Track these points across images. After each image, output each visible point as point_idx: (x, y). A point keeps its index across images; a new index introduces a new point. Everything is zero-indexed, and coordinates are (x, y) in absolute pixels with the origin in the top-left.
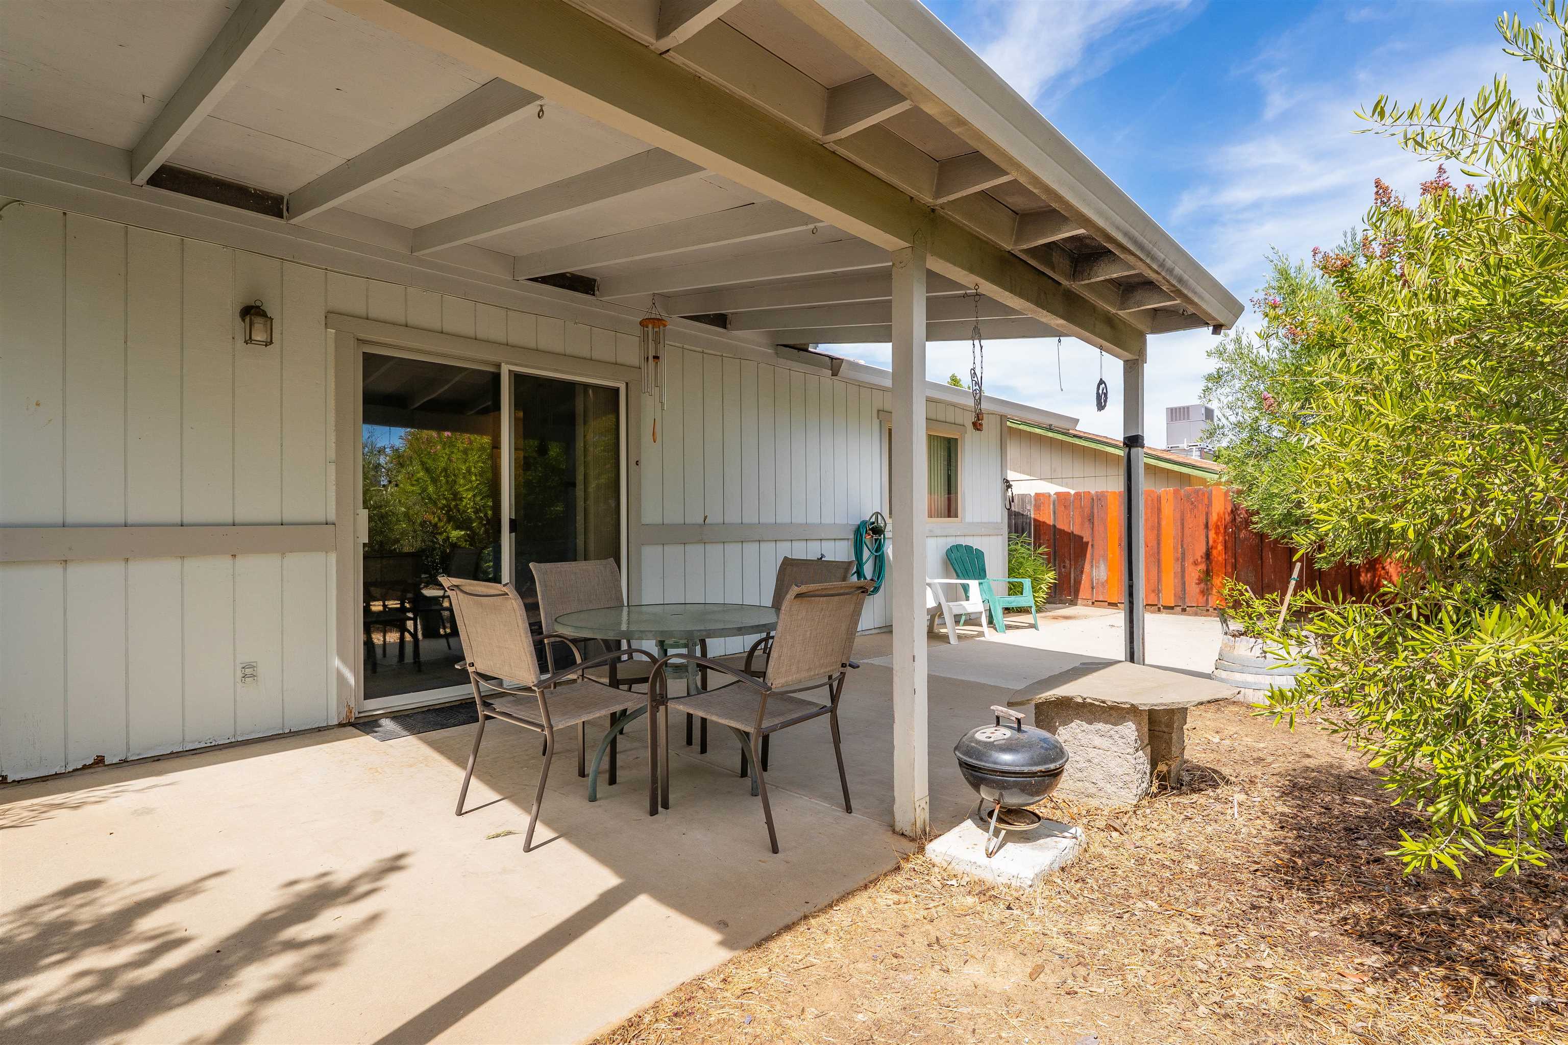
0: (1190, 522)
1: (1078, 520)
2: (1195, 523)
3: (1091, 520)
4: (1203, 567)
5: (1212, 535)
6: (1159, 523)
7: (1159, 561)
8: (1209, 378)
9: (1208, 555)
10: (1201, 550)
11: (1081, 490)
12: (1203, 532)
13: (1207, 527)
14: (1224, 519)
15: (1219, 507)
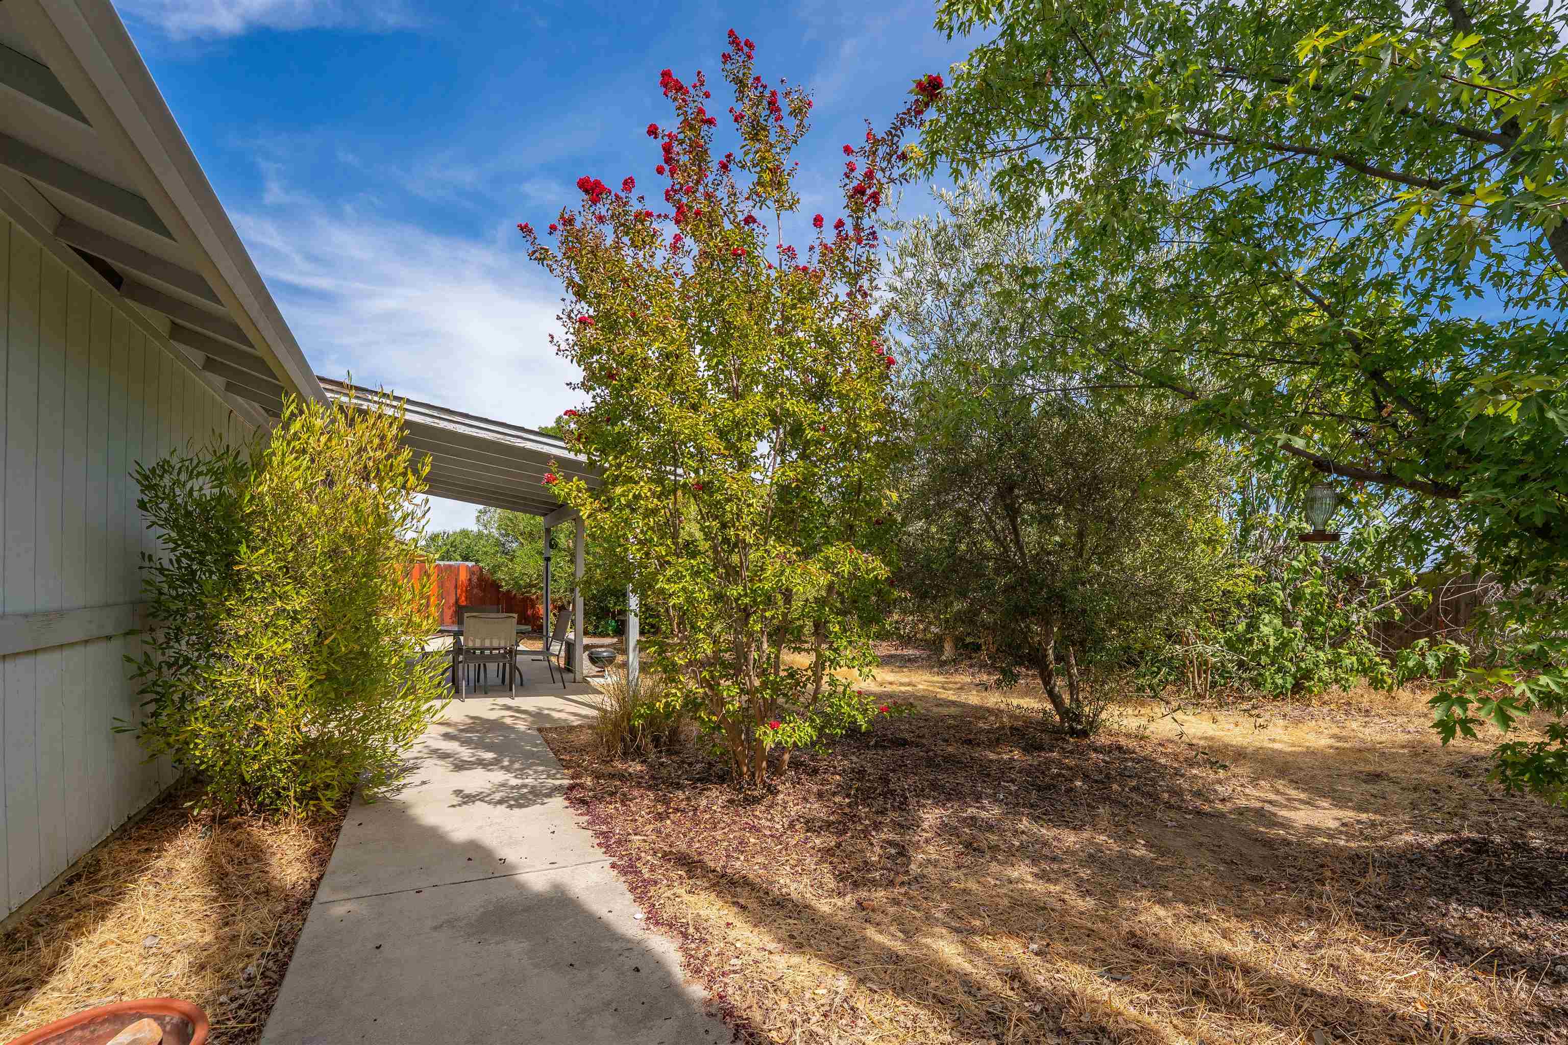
0: (446, 585)
2: (449, 585)
4: (453, 609)
5: (459, 591)
9: (457, 603)
10: (452, 600)
12: (453, 590)
13: (456, 587)
14: (466, 583)
15: (463, 577)
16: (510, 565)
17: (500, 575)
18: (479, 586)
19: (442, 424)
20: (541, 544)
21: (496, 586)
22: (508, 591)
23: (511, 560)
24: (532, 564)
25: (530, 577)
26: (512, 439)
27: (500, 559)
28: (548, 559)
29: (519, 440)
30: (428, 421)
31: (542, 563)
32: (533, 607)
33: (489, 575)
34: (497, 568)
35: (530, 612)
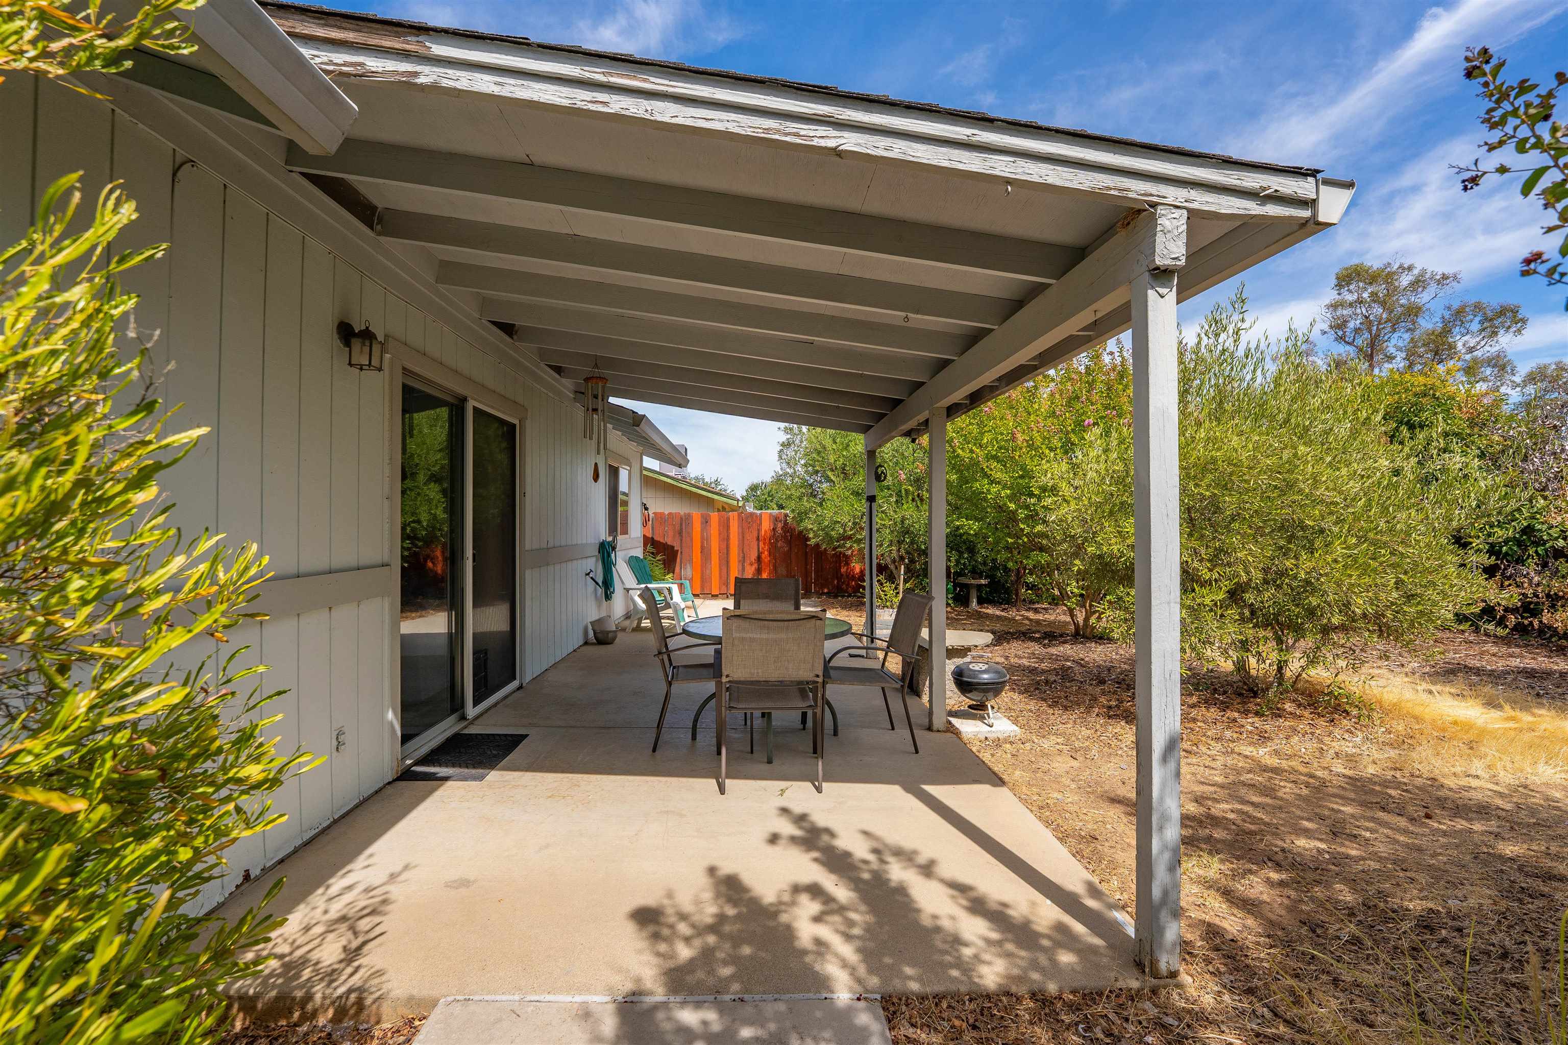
0: (747, 536)
1: (671, 533)
2: (751, 537)
3: (680, 533)
4: (756, 566)
5: (761, 544)
6: (728, 536)
7: (728, 562)
8: (783, 445)
9: (759, 558)
10: (754, 555)
11: (674, 511)
12: (755, 543)
13: (758, 539)
14: (769, 534)
15: (766, 526)
16: (819, 511)
17: (808, 524)
18: (784, 537)
19: (618, 104)
20: (860, 481)
21: (802, 538)
22: (817, 545)
23: (821, 505)
24: (846, 509)
25: (844, 526)
26: (805, 129)
27: (806, 503)
28: (871, 499)
29: (822, 130)
30: (581, 98)
31: (861, 506)
32: (847, 564)
33: (795, 524)
34: (802, 515)
35: (843, 570)
